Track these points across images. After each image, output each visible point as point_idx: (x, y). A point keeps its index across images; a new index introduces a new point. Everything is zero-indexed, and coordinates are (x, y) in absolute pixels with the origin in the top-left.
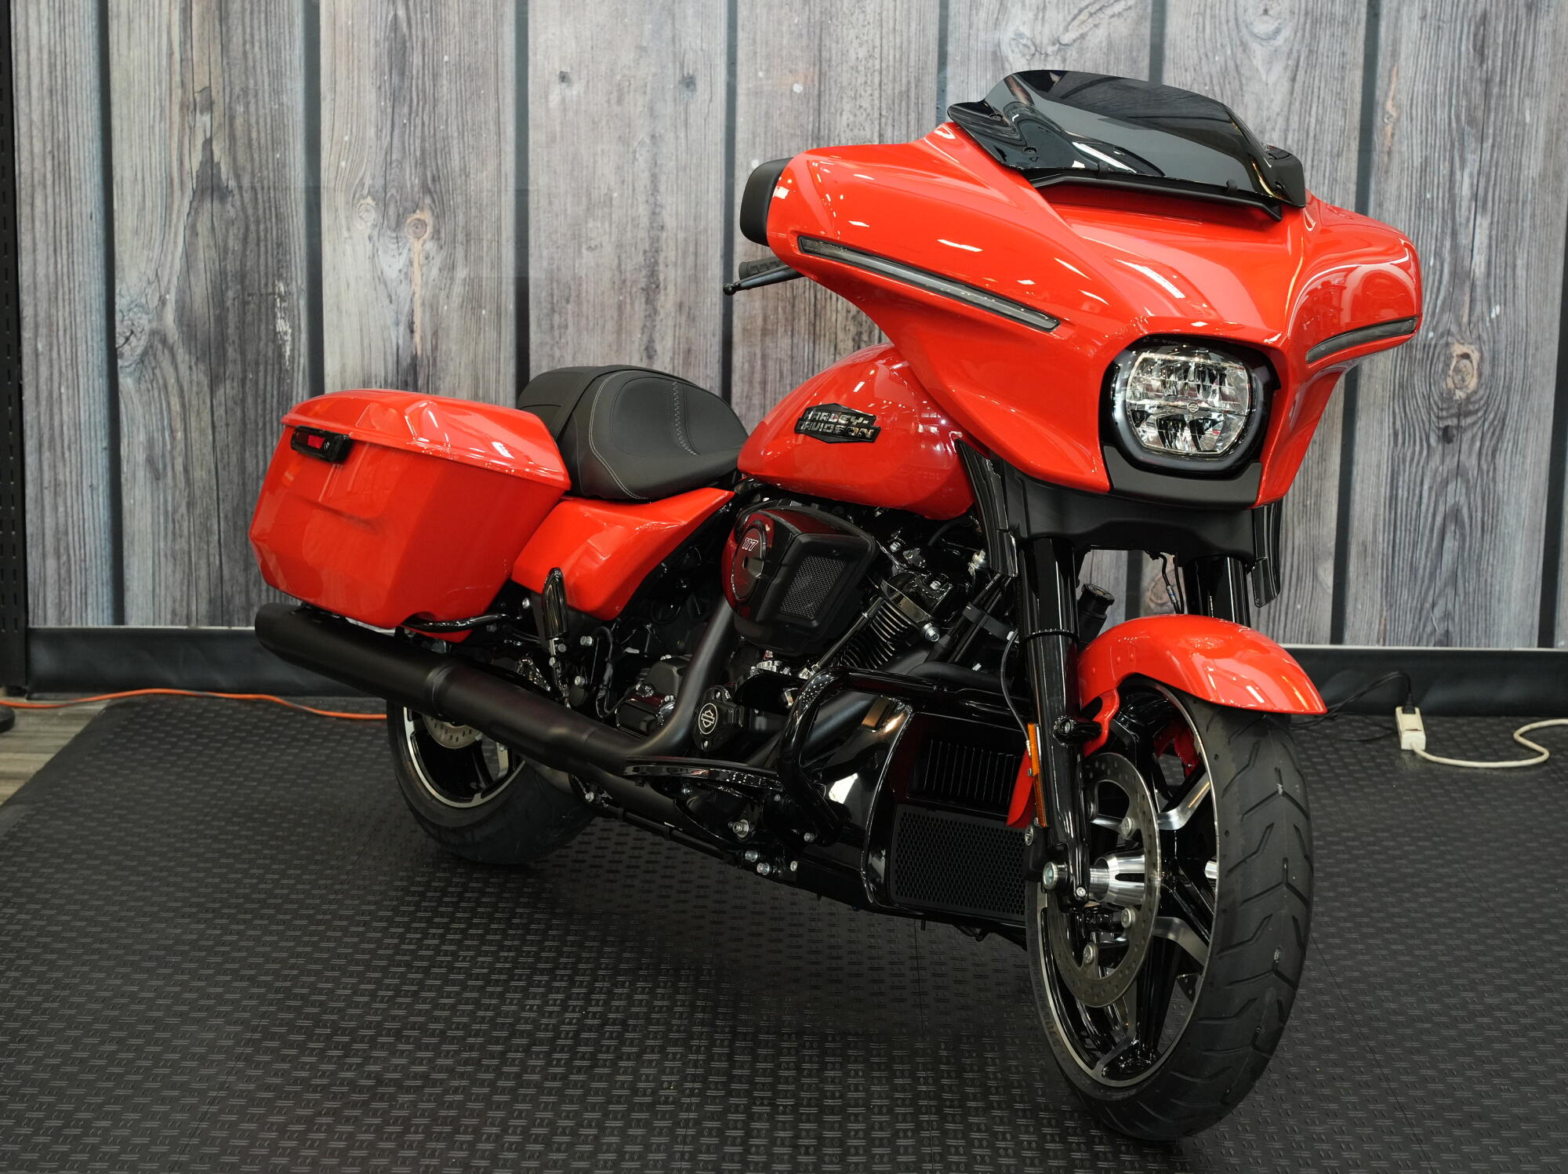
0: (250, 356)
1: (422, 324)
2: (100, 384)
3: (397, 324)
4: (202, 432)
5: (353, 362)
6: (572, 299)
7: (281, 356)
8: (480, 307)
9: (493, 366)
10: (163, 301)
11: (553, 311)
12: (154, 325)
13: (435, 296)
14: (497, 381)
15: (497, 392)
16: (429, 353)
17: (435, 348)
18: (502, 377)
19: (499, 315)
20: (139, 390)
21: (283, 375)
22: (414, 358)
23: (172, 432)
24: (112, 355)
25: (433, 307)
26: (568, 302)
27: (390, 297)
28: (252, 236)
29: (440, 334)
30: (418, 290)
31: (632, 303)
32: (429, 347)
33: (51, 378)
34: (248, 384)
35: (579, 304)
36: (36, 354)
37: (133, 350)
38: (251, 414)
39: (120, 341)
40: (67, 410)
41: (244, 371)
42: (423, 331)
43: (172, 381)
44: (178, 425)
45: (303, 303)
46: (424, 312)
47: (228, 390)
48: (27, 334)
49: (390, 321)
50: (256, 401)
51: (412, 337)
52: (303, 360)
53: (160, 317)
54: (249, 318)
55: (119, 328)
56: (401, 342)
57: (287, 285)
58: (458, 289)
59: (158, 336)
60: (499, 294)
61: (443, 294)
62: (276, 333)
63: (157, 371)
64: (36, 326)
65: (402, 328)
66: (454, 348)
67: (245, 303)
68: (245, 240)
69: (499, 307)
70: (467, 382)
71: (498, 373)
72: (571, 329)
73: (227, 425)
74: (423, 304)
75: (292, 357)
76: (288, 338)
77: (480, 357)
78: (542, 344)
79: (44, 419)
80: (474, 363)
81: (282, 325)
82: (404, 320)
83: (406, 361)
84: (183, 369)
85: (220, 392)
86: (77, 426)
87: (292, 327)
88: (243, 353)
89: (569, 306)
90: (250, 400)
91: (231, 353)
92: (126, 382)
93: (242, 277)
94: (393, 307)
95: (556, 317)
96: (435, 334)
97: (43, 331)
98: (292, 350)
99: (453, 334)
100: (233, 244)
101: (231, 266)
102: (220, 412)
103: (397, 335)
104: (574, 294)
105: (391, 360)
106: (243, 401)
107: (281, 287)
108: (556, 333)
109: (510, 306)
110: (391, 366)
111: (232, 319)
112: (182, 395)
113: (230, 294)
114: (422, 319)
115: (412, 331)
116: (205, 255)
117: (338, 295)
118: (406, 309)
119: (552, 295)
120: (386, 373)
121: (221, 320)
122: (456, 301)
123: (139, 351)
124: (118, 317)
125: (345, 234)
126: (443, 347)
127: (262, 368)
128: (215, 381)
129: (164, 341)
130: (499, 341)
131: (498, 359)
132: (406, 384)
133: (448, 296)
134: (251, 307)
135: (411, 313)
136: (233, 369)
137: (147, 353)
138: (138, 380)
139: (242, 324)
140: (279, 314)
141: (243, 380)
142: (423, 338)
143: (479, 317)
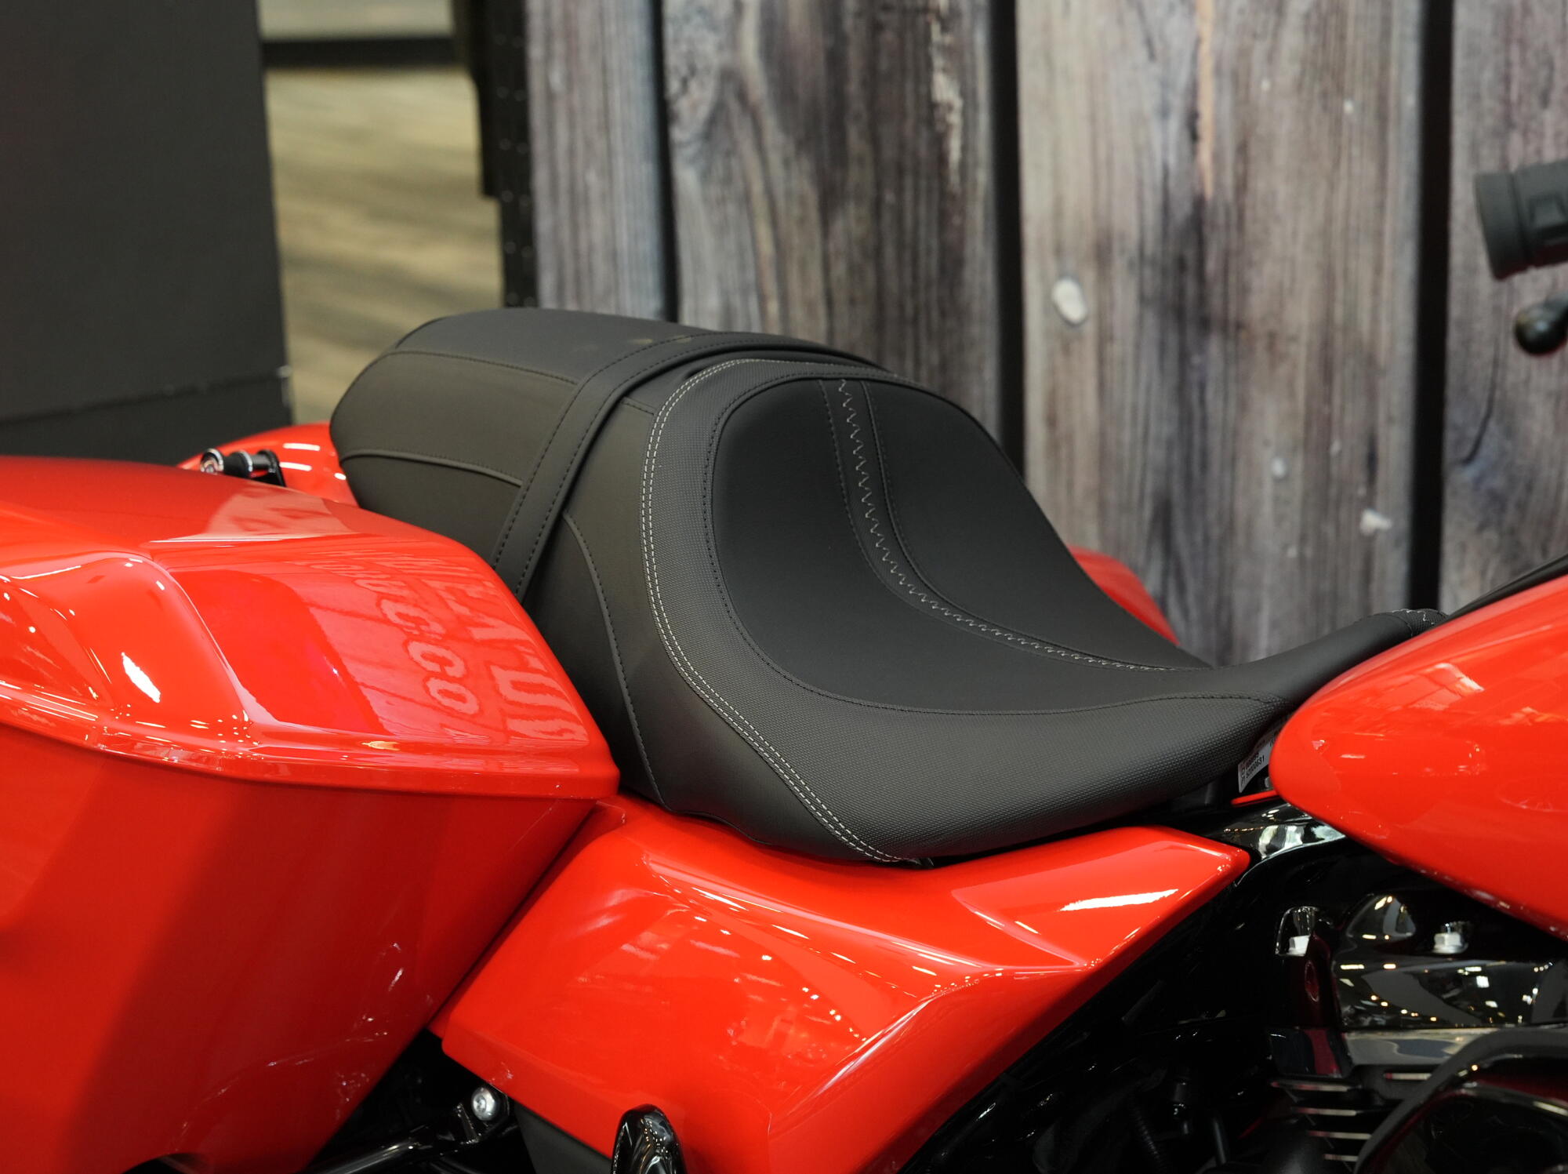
0: (889, 152)
1: (1217, 121)
2: (645, 173)
3: (1164, 112)
4: (810, 307)
5: (1077, 194)
6: (1556, 95)
7: (942, 159)
8: (1341, 92)
9: (1367, 250)
10: (738, 7)
11: (1508, 123)
12: (726, 58)
13: (1244, 53)
14: (1376, 291)
15: (1375, 320)
16: (1230, 195)
18: (1386, 284)
19: (1382, 117)
20: (706, 200)
21: (947, 206)
22: (1199, 203)
23: (762, 300)
24: (663, 115)
25: (1238, 80)
27: (1149, 43)
29: (1254, 150)
30: (1206, 30)
32: (1229, 180)
33: (571, 152)
34: (887, 218)
36: (550, 96)
37: (694, 107)
38: (892, 284)
39: (674, 86)
40: (598, 220)
41: (879, 186)
42: (1218, 138)
43: (757, 187)
44: (771, 287)
45: (980, 39)
46: (1219, 90)
47: (851, 222)
48: (535, 52)
49: (1150, 104)
50: (899, 258)
51: (1194, 152)
52: (983, 177)
53: (733, 42)
54: (884, 64)
55: (674, 59)
56: (1172, 160)
58: (1292, 39)
59: (730, 79)
60: (1384, 66)
61: (1260, 50)
62: (933, 106)
63: (734, 162)
64: (549, 38)
65: (1175, 124)
66: (1283, 191)
67: (876, 28)
69: (1382, 98)
70: (1309, 284)
71: (1378, 270)
73: (852, 301)
74: (1218, 71)
75: (963, 165)
76: (955, 119)
77: (1338, 227)
79: (566, 234)
80: (1325, 233)
81: (944, 89)
82: (1178, 104)
83: (1182, 210)
84: (775, 159)
85: (838, 226)
86: (613, 256)
87: (963, 94)
88: (875, 141)
89: (1549, 116)
90: (890, 252)
91: (856, 141)
92: (687, 177)
94: (1156, 69)
95: (1516, 140)
96: (1242, 149)
97: (559, 47)
98: (964, 149)
99: (1282, 155)
102: (840, 270)
103: (1164, 139)
104: (1560, 82)
105: (1152, 200)
106: (878, 252)
109: (1407, 98)
110: (1152, 216)
111: (854, 58)
112: (774, 223)
114: (1217, 105)
115: (1194, 136)
117: (1047, 27)
118: (1182, 79)
119: (1507, 80)
120: (1142, 230)
121: (835, 60)
122: (1288, 70)
123: (704, 111)
124: (670, 31)
126: (1259, 184)
127: (909, 182)
128: (830, 200)
129: (742, 96)
130: (1381, 187)
131: (1379, 235)
132: (1181, 264)
133: (1271, 57)
134: (889, 37)
135: (1193, 90)
136: (858, 176)
137: (717, 119)
138: (705, 176)
139: (872, 77)
140: (938, 62)
141: (877, 206)
142: (1217, 157)
143: (1338, 120)
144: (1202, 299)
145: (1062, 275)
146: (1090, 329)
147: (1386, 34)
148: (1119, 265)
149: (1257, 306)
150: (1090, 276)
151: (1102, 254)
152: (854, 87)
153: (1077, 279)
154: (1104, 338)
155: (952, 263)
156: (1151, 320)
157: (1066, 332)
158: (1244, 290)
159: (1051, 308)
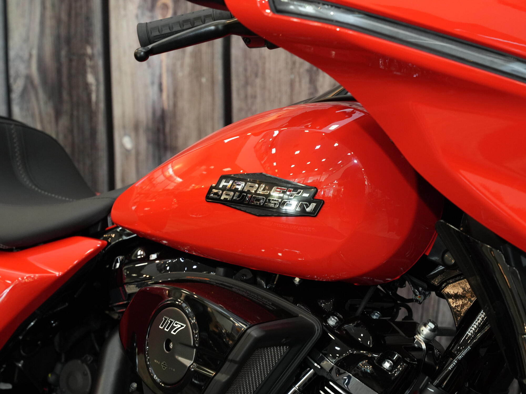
0: (75, 99)
1: (167, 85)
2: (4, 109)
3: (153, 83)
5: (129, 111)
6: (260, 75)
7: (90, 101)
8: (201, 75)
10: (30, 55)
11: (247, 83)
12: (27, 71)
13: (174, 65)
16: (172, 108)
17: (175, 105)
19: (213, 83)
21: (92, 115)
22: (163, 111)
24: (9, 90)
25: (173, 73)
26: (256, 76)
28: (73, 12)
29: (178, 94)
30: (164, 58)
31: (300, 82)
32: (171, 103)
34: (75, 120)
35: (264, 79)
37: (18, 88)
38: (76, 140)
39: (12, 80)
41: (72, 109)
42: (168, 91)
43: (37, 112)
45: (100, 63)
46: (168, 76)
47: (64, 121)
49: (148, 81)
50: (78, 132)
51: (161, 95)
52: (102, 106)
53: (29, 66)
54: (73, 72)
56: (155, 98)
57: (92, 48)
59: (29, 78)
60: (213, 67)
61: (179, 63)
62: (87, 84)
63: (30, 104)
65: (156, 87)
66: (186, 106)
67: (70, 61)
68: (69, 15)
69: (213, 77)
70: (194, 134)
72: (259, 100)
74: (168, 70)
75: (96, 102)
76: (94, 88)
77: (202, 117)
78: (240, 110)
80: (198, 118)
81: (91, 79)
82: (157, 81)
83: (159, 113)
84: (42, 103)
85: (61, 123)
87: (96, 80)
88: (71, 96)
89: (258, 81)
90: (75, 130)
91: (65, 96)
93: (68, 41)
94: (150, 70)
95: (249, 88)
96: (175, 94)
98: (97, 97)
99: (186, 95)
100: (64, 17)
101: (63, 32)
103: (153, 91)
104: (260, 70)
105: (150, 110)
106: (72, 131)
107: (89, 51)
108: (249, 101)
109: (219, 77)
110: (150, 115)
111: (64, 71)
113: (63, 53)
114: (167, 81)
115: (161, 91)
116: (49, 23)
118: (157, 73)
119: (246, 70)
120: (147, 120)
121: (59, 71)
122: (187, 69)
123: (21, 89)
124: (11, 64)
125: (122, 12)
126: (180, 104)
127: (81, 108)
128: (58, 114)
129: (32, 82)
130: (213, 104)
131: (213, 119)
132: (158, 130)
133: (182, 65)
134: (74, 64)
135: (160, 77)
136: (66, 107)
137: (24, 92)
138: (21, 109)
139: (70, 76)
140: (89, 70)
141: (72, 116)
142: (168, 96)
143: (200, 84)
144: (165, 141)
145: (125, 135)
146: (133, 152)
147: (213, 58)
148: (141, 131)
149: (180, 142)
150: (133, 134)
151: (136, 128)
152: (65, 80)
153: (130, 136)
154: (138, 154)
155: (93, 132)
156: (151, 148)
157: (127, 152)
158: (176, 137)
159: (122, 145)
